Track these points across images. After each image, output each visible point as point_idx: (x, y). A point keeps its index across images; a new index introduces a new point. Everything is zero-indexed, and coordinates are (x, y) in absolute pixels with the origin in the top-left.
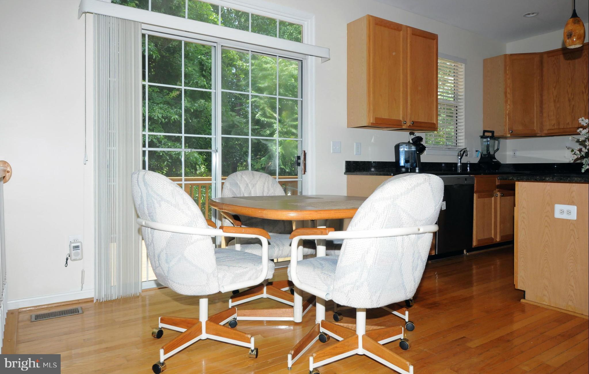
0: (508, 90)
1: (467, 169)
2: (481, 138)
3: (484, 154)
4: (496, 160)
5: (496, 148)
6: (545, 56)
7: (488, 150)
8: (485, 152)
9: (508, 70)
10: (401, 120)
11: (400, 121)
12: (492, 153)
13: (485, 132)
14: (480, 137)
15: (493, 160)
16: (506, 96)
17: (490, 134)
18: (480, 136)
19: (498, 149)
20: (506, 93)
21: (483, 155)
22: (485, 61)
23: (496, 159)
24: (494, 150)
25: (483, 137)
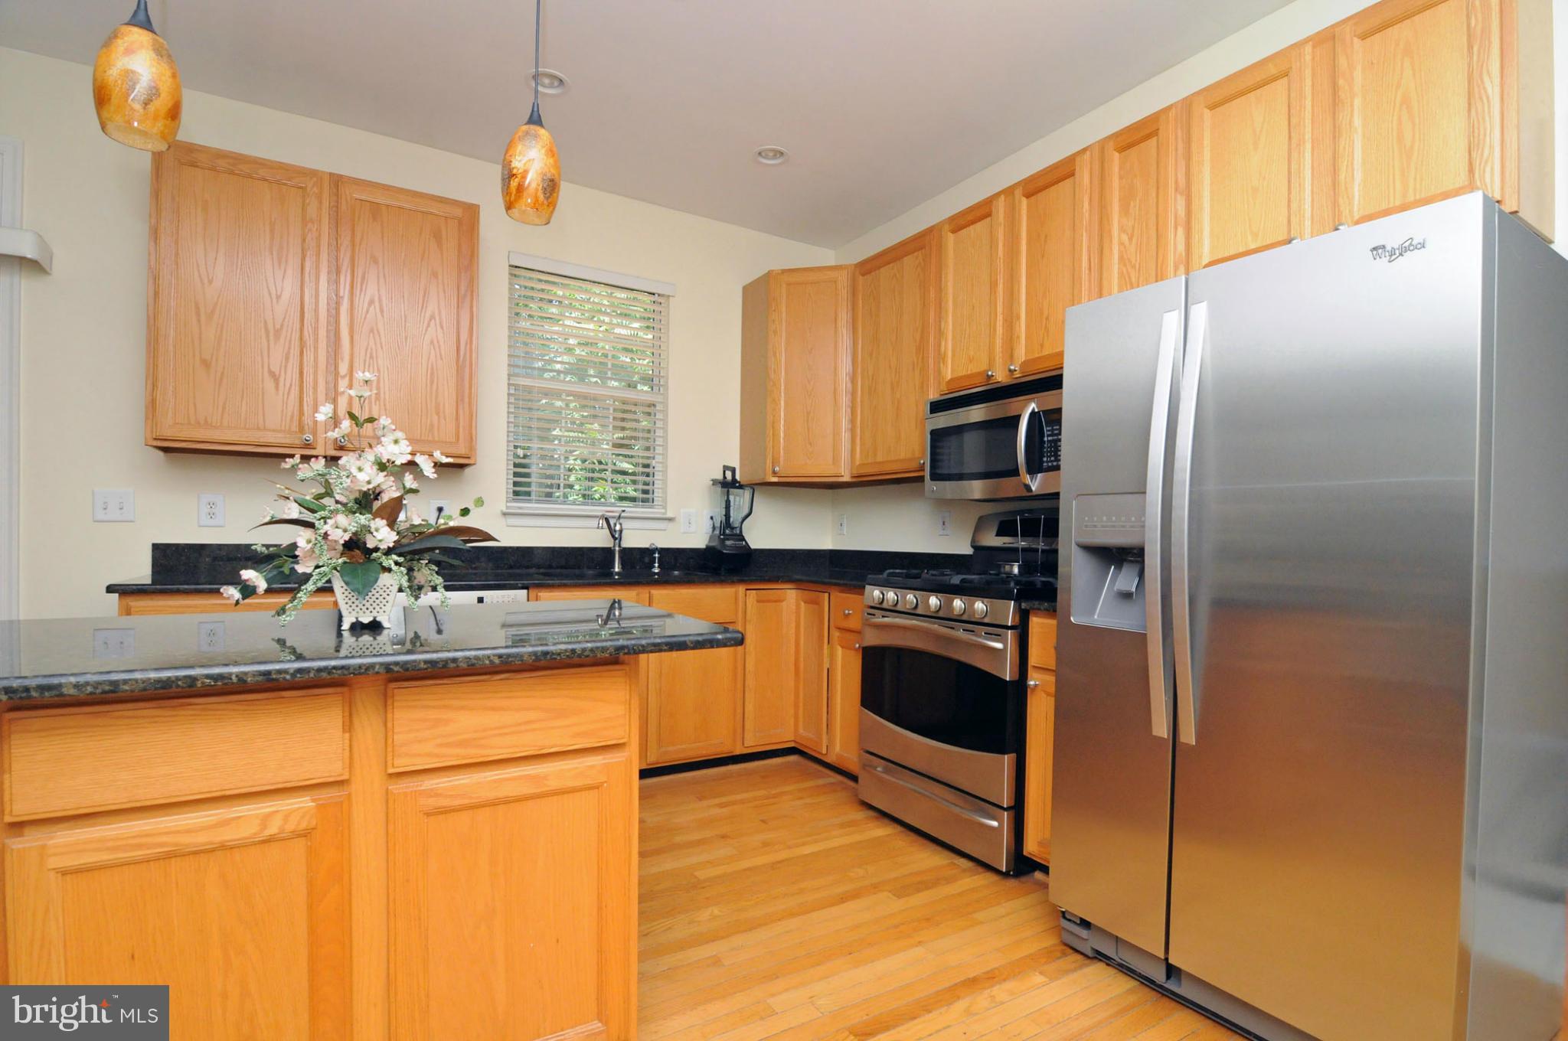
0: (774, 365)
9: (775, 311)
13: (725, 468)
16: (769, 379)
20: (769, 370)
22: (745, 290)
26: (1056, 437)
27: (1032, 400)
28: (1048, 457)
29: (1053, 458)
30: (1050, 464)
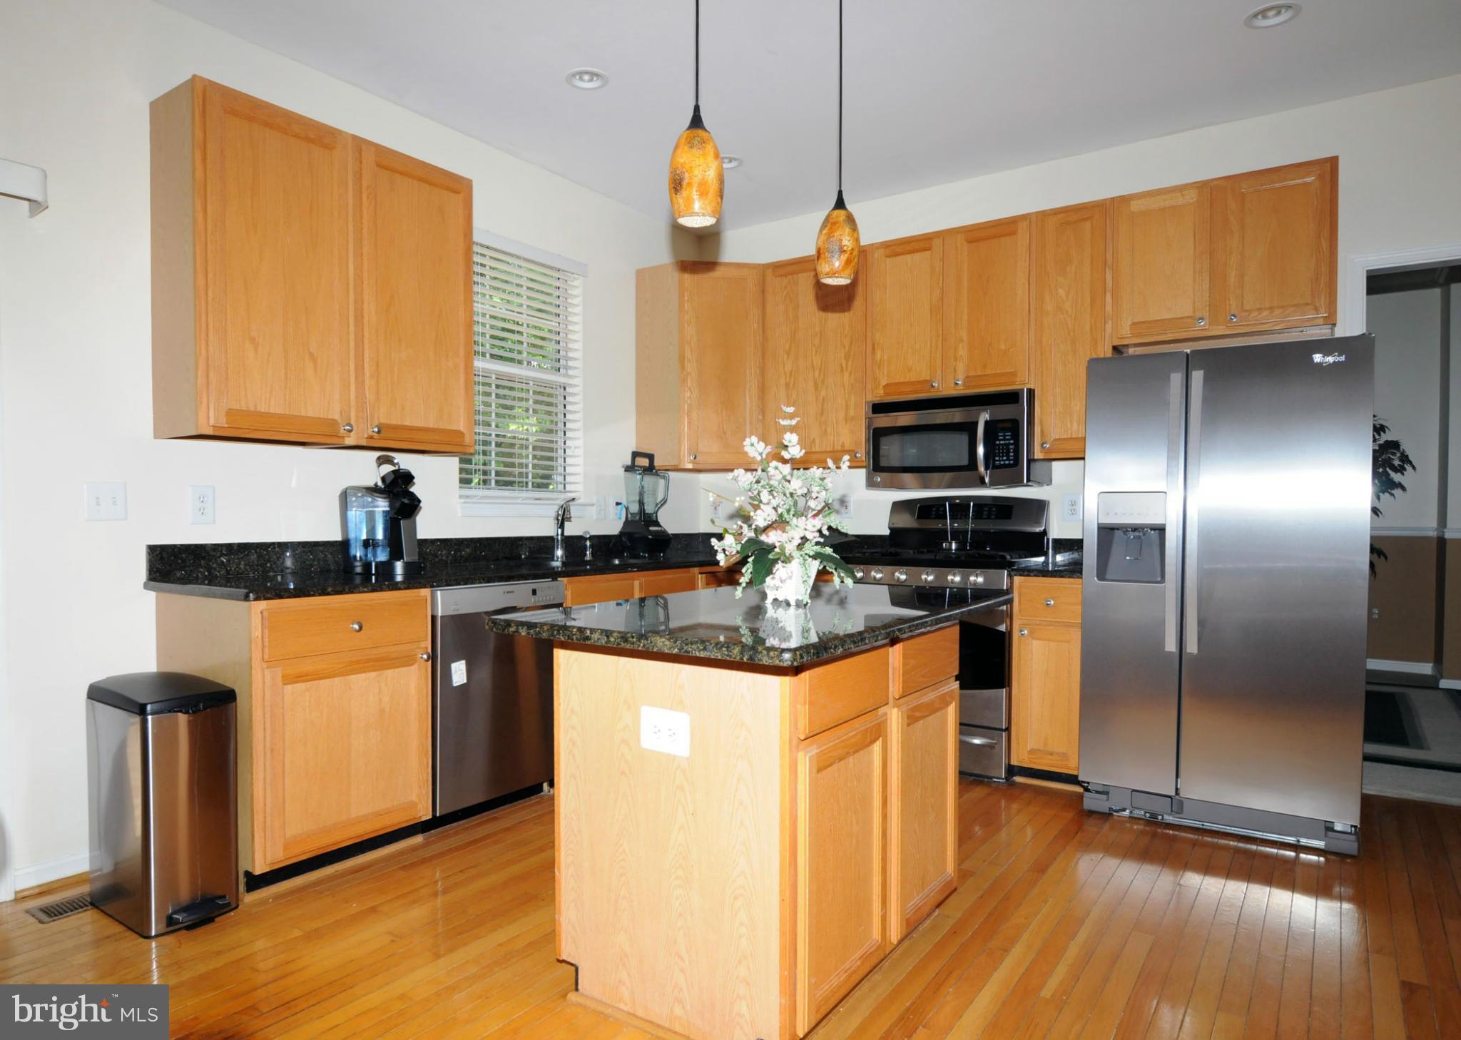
0: (688, 354)
1: (586, 555)
2: (625, 471)
3: (631, 512)
4: (659, 529)
5: (660, 497)
6: (769, 273)
7: (641, 503)
8: (635, 508)
9: (688, 301)
10: (334, 420)
11: (334, 423)
12: (649, 509)
13: (635, 455)
14: (623, 469)
15: (651, 528)
16: (683, 367)
17: (645, 462)
18: (623, 466)
19: (664, 502)
20: (682, 359)
21: (629, 516)
22: (640, 274)
23: (660, 526)
24: (656, 501)
25: (630, 469)
26: (1007, 442)
27: (986, 410)
28: (999, 456)
29: (1005, 458)
30: (1002, 463)
